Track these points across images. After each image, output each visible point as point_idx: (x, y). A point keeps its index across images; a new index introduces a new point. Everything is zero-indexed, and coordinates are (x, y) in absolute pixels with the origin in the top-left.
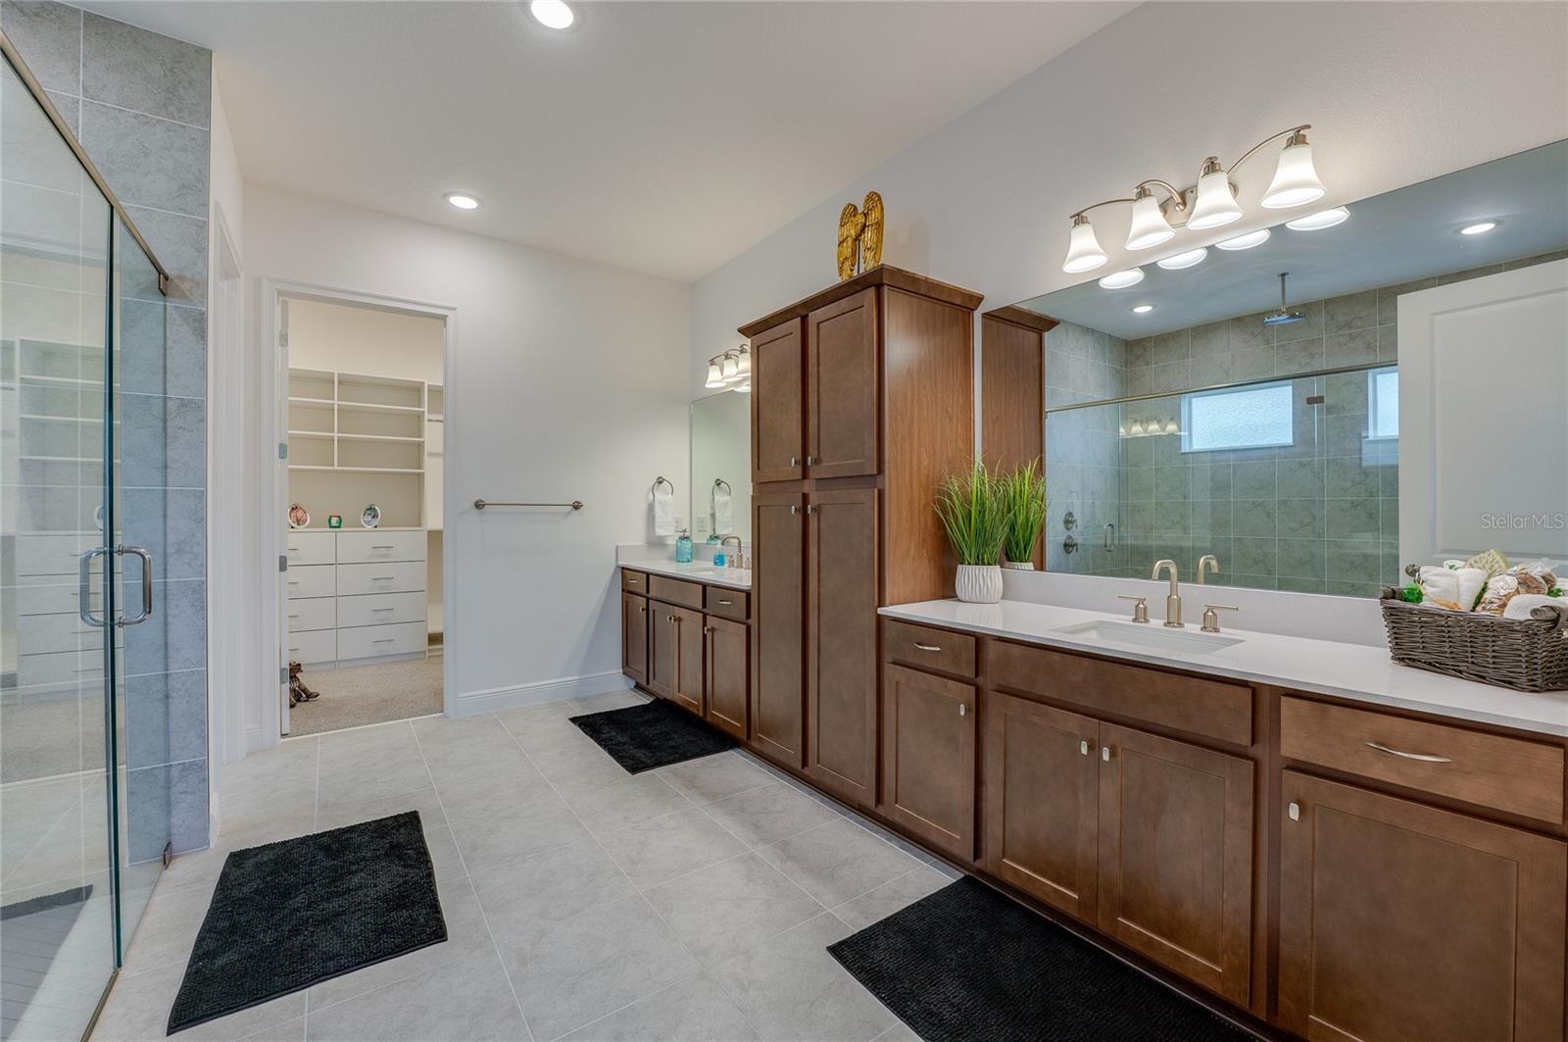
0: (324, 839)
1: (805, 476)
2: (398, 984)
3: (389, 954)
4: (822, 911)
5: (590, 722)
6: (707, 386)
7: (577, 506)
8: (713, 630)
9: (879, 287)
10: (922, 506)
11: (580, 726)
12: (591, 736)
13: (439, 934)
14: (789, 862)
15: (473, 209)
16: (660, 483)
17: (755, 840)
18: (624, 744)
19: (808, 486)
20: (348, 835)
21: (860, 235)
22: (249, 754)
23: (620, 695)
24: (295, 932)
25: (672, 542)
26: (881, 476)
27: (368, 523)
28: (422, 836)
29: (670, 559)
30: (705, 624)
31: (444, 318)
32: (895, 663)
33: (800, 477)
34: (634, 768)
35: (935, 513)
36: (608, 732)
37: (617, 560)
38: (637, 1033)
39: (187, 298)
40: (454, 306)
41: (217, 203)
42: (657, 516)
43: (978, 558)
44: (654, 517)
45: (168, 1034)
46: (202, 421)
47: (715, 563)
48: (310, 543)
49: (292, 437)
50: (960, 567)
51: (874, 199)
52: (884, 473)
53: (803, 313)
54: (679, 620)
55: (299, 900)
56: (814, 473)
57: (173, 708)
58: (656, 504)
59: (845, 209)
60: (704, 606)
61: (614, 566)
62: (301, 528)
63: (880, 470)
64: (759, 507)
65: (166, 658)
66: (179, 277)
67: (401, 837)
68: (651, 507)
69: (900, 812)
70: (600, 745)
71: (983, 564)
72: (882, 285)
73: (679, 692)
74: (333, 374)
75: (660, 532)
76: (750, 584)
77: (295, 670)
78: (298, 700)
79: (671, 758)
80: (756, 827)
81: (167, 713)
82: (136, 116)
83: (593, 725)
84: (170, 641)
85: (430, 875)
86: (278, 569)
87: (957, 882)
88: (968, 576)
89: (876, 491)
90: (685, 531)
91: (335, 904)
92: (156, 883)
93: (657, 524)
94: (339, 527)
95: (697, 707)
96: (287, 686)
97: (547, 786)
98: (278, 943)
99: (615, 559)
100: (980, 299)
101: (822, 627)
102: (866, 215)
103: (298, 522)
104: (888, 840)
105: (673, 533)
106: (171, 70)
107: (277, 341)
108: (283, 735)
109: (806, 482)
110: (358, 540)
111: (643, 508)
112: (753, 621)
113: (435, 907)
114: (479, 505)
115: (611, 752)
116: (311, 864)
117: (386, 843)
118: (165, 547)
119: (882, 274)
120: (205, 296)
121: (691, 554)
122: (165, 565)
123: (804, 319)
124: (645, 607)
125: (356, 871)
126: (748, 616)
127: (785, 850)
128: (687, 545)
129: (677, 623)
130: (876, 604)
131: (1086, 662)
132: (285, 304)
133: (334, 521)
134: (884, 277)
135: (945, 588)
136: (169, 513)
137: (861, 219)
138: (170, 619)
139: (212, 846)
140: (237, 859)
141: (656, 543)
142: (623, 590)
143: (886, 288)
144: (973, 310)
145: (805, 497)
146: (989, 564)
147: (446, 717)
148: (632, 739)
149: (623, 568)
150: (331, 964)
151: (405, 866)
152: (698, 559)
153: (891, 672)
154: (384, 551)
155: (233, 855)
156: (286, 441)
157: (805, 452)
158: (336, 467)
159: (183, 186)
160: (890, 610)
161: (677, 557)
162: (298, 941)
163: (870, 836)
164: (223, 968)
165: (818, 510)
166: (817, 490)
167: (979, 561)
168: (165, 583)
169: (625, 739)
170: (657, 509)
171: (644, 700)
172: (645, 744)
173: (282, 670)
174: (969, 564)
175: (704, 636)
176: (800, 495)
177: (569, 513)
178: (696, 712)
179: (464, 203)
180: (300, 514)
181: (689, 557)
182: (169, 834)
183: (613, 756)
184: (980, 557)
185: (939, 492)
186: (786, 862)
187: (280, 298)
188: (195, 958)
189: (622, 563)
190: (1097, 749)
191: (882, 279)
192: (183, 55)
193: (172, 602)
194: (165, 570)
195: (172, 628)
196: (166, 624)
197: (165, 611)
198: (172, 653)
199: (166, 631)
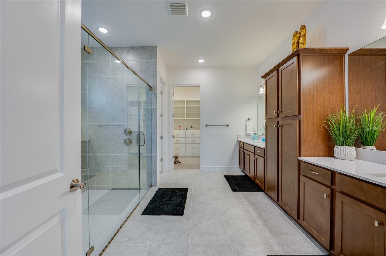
0: (172, 189)
1: (278, 116)
2: (172, 221)
3: (173, 214)
4: (270, 244)
5: (228, 177)
6: (260, 93)
7: (228, 126)
8: (257, 159)
9: (298, 56)
10: (318, 125)
11: (225, 178)
12: (227, 181)
13: (182, 214)
14: (265, 227)
15: (203, 62)
16: (249, 119)
17: (258, 218)
18: (234, 184)
19: (279, 119)
20: (175, 190)
21: (298, 40)
22: (168, 171)
23: (237, 172)
24: (162, 205)
25: (252, 135)
26: (300, 115)
27: (191, 129)
28: (187, 194)
29: (251, 139)
30: (255, 157)
31: (199, 86)
32: (304, 176)
33: (276, 116)
34: (234, 190)
35: (324, 128)
36: (231, 180)
37: (237, 139)
38: (210, 252)
39: (154, 90)
40: (201, 83)
41: (159, 73)
42: (248, 128)
43: (343, 143)
44: (247, 128)
45: (141, 215)
46: (156, 111)
47: (262, 141)
48: (182, 133)
49: (175, 113)
50: (336, 146)
51: (303, 27)
52: (301, 114)
53: (277, 69)
54: (250, 155)
55: (164, 199)
56: (281, 115)
57: (152, 161)
58: (247, 125)
59: (294, 34)
60: (255, 152)
61: (236, 141)
62: (180, 130)
63: (300, 114)
64: (267, 126)
65: (151, 152)
66: (153, 87)
67: (183, 193)
68: (246, 126)
69: (304, 223)
70: (228, 183)
71: (346, 145)
72: (300, 54)
73: (249, 174)
74: (185, 100)
75: (248, 132)
76: (265, 147)
77: (176, 157)
78: (178, 163)
79: (244, 190)
80: (260, 214)
81: (152, 162)
82: (147, 61)
83: (228, 178)
84: (152, 149)
85: (185, 202)
86: (172, 138)
87: (324, 255)
88: (338, 150)
89: (298, 120)
90: (255, 132)
91: (169, 202)
92: (148, 190)
93: (247, 130)
94: (186, 130)
95: (253, 178)
96: (174, 160)
97: (214, 190)
98: (159, 206)
99: (237, 138)
100: (347, 49)
101: (283, 161)
102: (300, 33)
103: (180, 129)
104: (302, 232)
105: (252, 132)
106: (152, 52)
107: (172, 95)
108: (173, 169)
109: (279, 118)
110: (189, 133)
111: (244, 126)
112: (265, 157)
113: (184, 209)
114: (207, 126)
115: (230, 185)
116: (169, 193)
117: (180, 193)
118: (151, 134)
119: (299, 51)
120: (156, 90)
121: (257, 138)
122: (151, 136)
123: (278, 70)
124: (243, 151)
125: (175, 197)
126: (264, 156)
127: (266, 223)
128: (256, 136)
129: (249, 156)
130: (298, 156)
131: (379, 189)
132: (173, 88)
133: (186, 129)
134: (300, 52)
135: (330, 153)
136: (152, 128)
137: (298, 35)
138: (152, 146)
139: (157, 186)
140: (160, 189)
141: (248, 135)
142: (239, 146)
143: (301, 56)
144: (344, 54)
145: (278, 123)
146: (349, 146)
147: (200, 170)
148: (236, 183)
149: (239, 141)
150: (164, 213)
151: (182, 199)
152: (259, 139)
153: (302, 179)
154: (194, 135)
155: (159, 188)
156: (174, 114)
157: (278, 109)
158: (186, 118)
159: (153, 71)
160: (303, 159)
161: (253, 139)
162: (161, 207)
163: (296, 229)
164: (151, 207)
165: (282, 126)
166: (282, 120)
167: (344, 144)
168: (151, 139)
169: (235, 183)
170: (248, 127)
171: (242, 174)
172: (239, 185)
173: (173, 157)
174: (340, 145)
175: (255, 160)
176: (277, 122)
177: (226, 127)
178: (253, 179)
179: (201, 61)
180: (180, 127)
181: (256, 139)
182: (152, 182)
183: (230, 186)
184: (344, 143)
185: (327, 120)
186: (264, 226)
187: (173, 87)
188: (149, 204)
189: (239, 140)
190: (384, 226)
191: (299, 53)
192: (153, 48)
193: (152, 143)
194: (151, 137)
195: (152, 147)
196: (151, 147)
197: (151, 144)
198: (152, 152)
199: (151, 148)
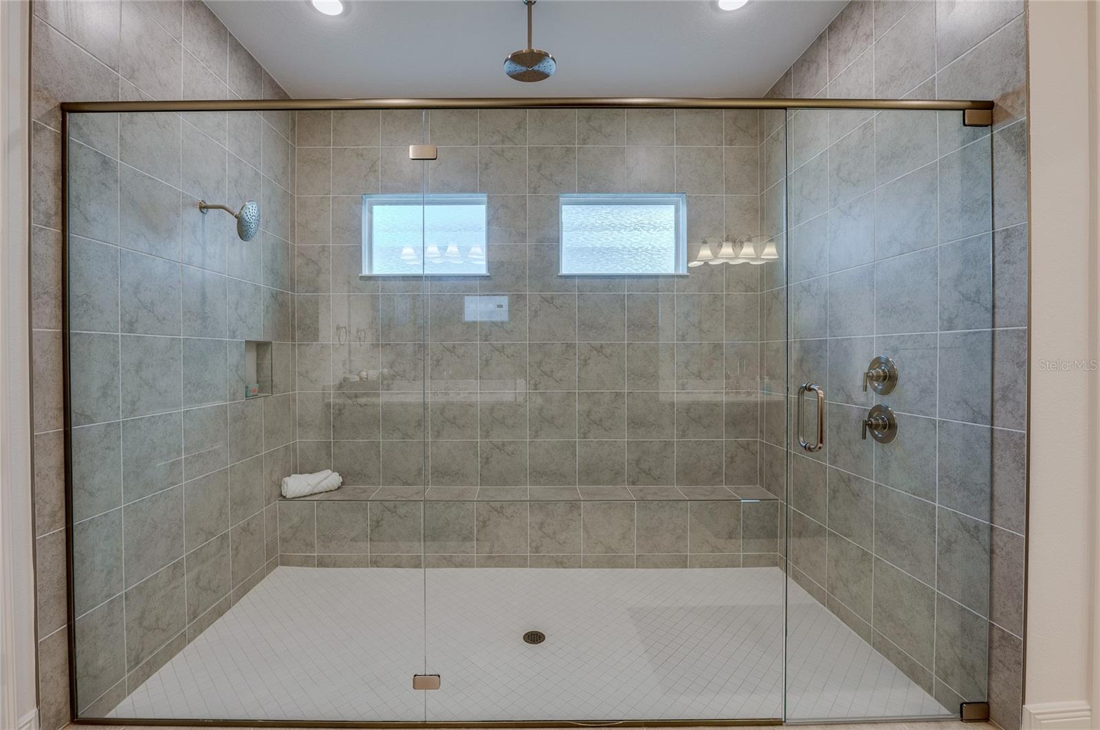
39: (1009, 115)
46: (1023, 248)
57: (996, 564)
66: (1004, 97)
81: (992, 567)
84: (996, 494)
118: (992, 394)
122: (993, 406)
136: (997, 356)
138: (996, 470)
193: (997, 453)
194: (992, 416)
195: (997, 478)
196: (992, 475)
197: (992, 461)
198: (997, 507)
199: (992, 482)
